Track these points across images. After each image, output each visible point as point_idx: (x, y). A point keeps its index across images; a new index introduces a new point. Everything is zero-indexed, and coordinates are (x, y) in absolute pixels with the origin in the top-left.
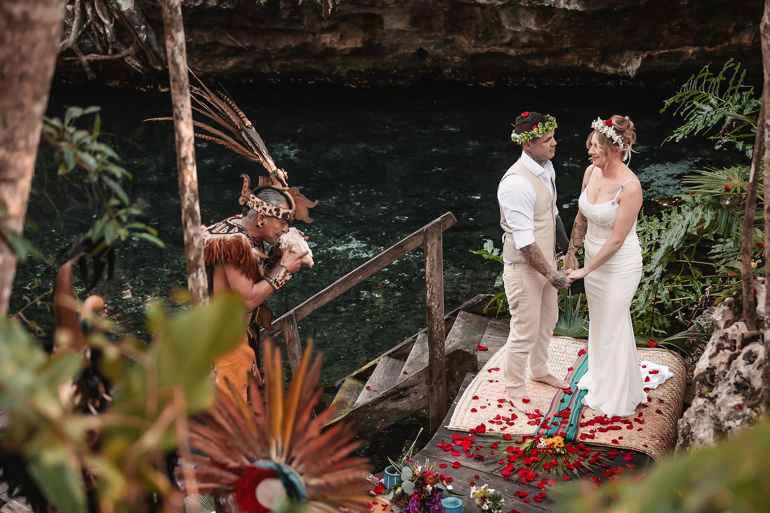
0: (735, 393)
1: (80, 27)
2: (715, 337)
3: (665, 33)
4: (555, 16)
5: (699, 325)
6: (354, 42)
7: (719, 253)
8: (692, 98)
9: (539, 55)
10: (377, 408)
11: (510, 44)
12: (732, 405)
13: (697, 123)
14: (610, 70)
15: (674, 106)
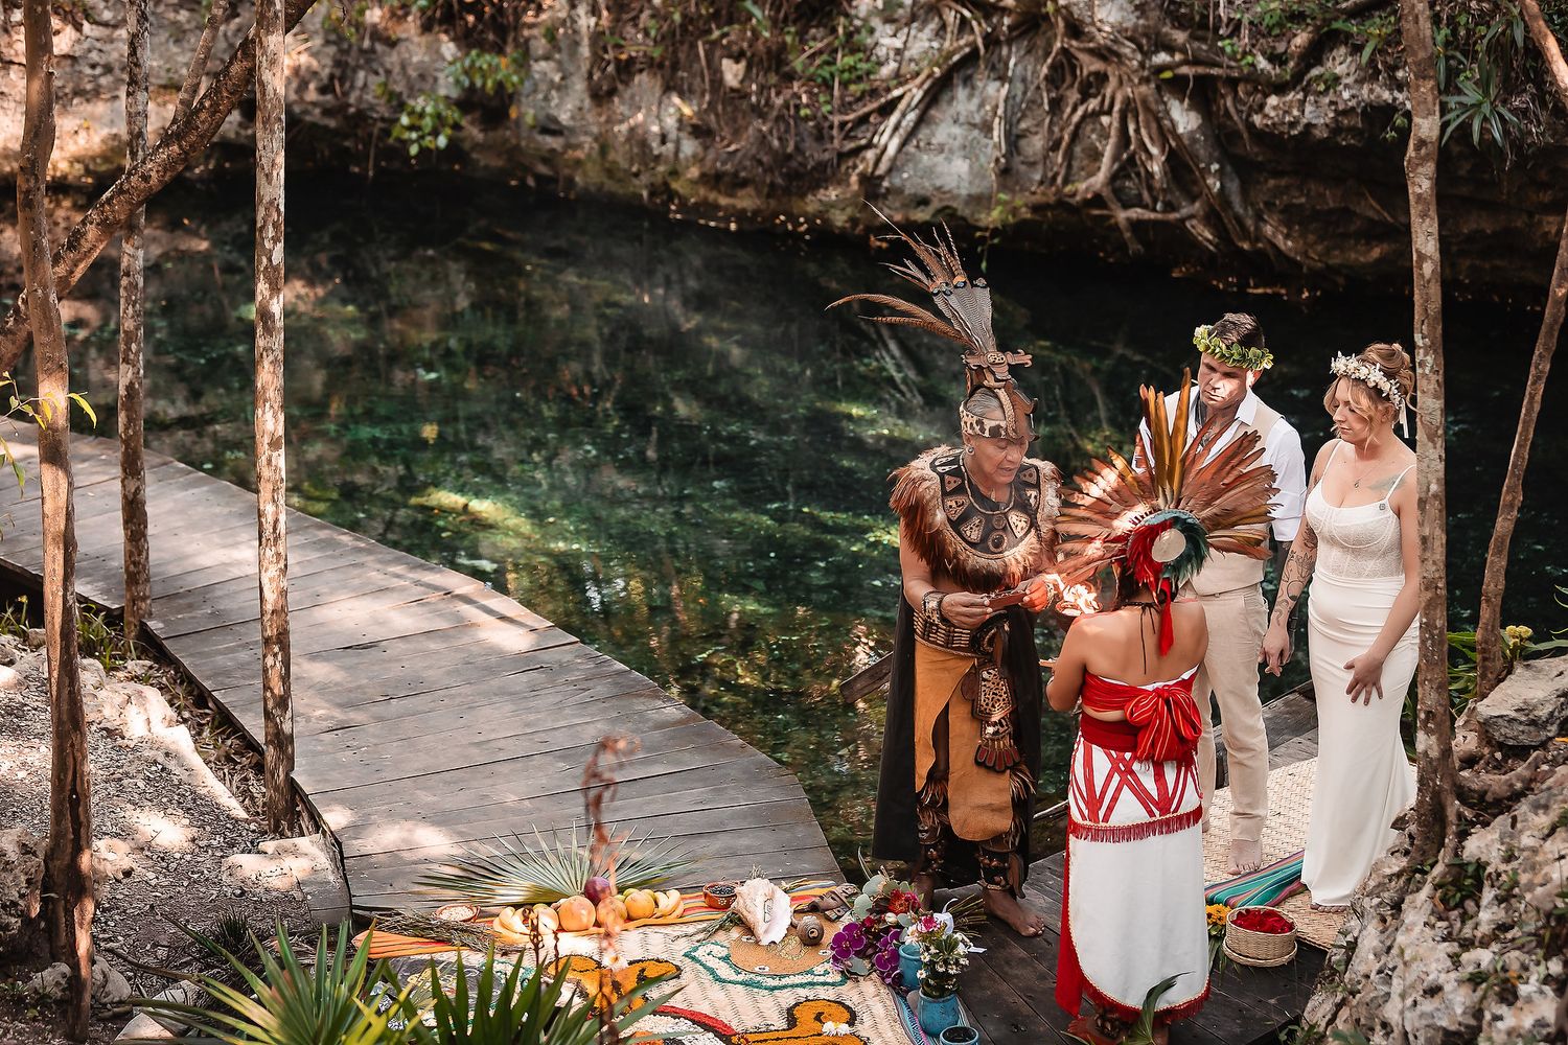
1: (1116, 158)
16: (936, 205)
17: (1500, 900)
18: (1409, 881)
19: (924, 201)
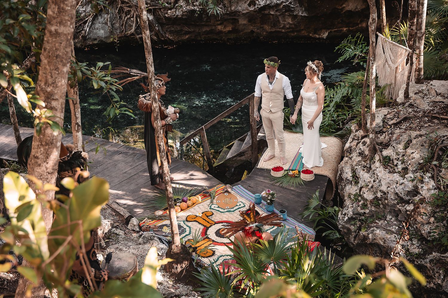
0: (359, 156)
1: (136, 26)
2: (352, 136)
3: (336, 23)
4: (298, 18)
5: (347, 127)
6: (229, 28)
7: (354, 102)
8: (345, 46)
9: (293, 32)
10: (234, 159)
11: (283, 28)
12: (358, 160)
13: (347, 55)
14: (317, 36)
15: (339, 49)
16: (98, 40)
17: (402, 164)
18: (370, 162)
19: (95, 39)
